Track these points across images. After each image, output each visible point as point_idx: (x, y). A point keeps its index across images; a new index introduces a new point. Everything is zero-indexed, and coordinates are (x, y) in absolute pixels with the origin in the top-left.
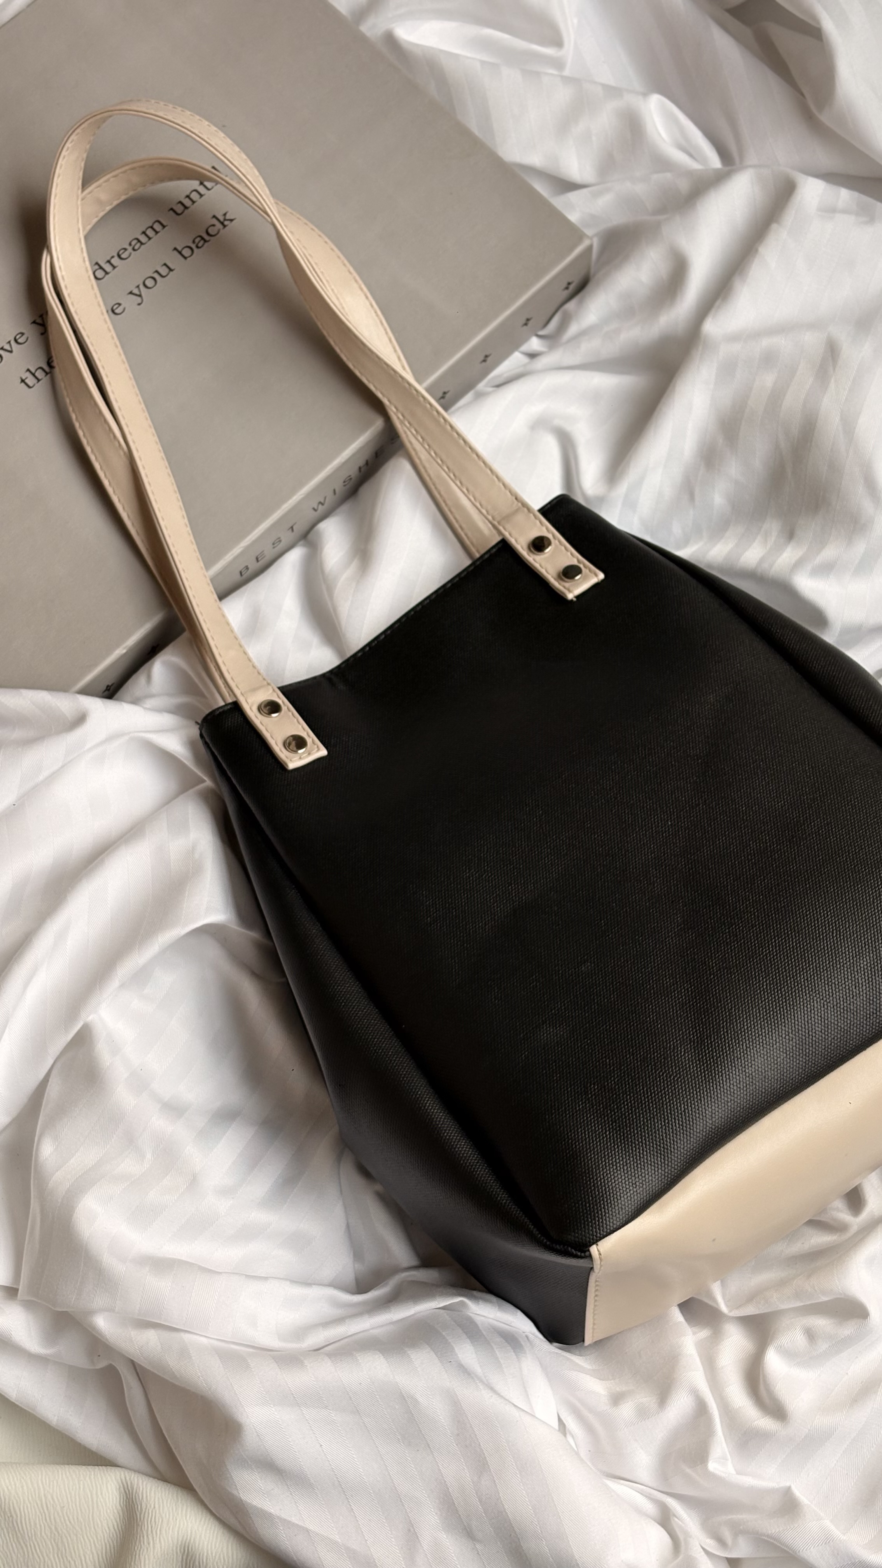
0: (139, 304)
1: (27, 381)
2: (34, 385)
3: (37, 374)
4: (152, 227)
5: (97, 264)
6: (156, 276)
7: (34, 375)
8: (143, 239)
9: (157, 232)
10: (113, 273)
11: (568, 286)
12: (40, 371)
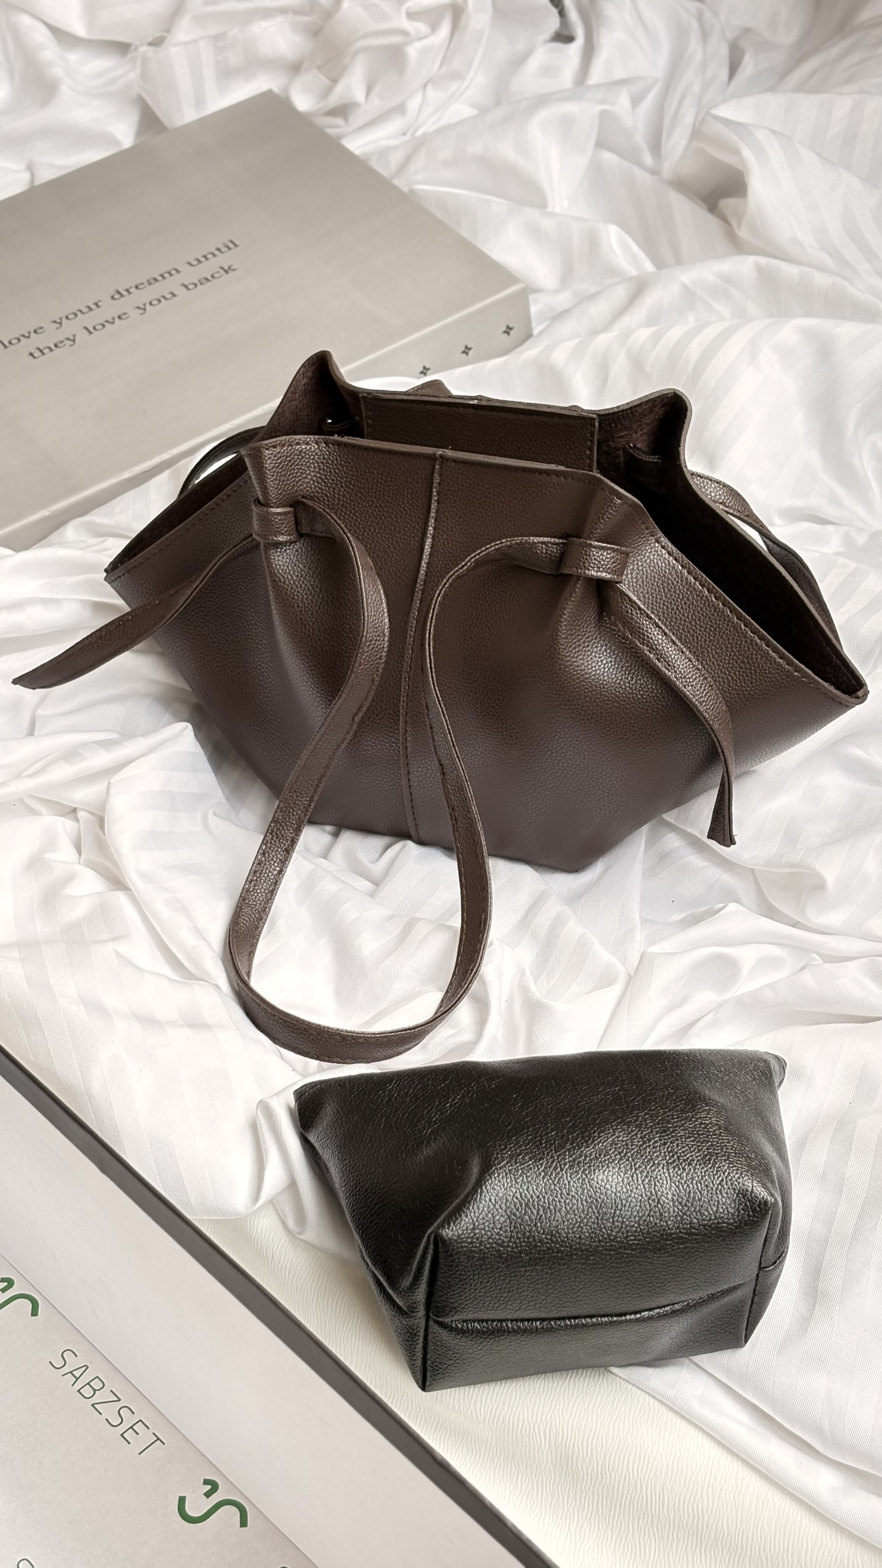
0: (142, 314)
1: (36, 355)
2: (38, 357)
3: (45, 351)
4: (169, 273)
5: (117, 291)
6: (162, 299)
7: (41, 351)
8: (159, 278)
9: (171, 275)
10: (127, 297)
11: (508, 330)
12: (48, 349)
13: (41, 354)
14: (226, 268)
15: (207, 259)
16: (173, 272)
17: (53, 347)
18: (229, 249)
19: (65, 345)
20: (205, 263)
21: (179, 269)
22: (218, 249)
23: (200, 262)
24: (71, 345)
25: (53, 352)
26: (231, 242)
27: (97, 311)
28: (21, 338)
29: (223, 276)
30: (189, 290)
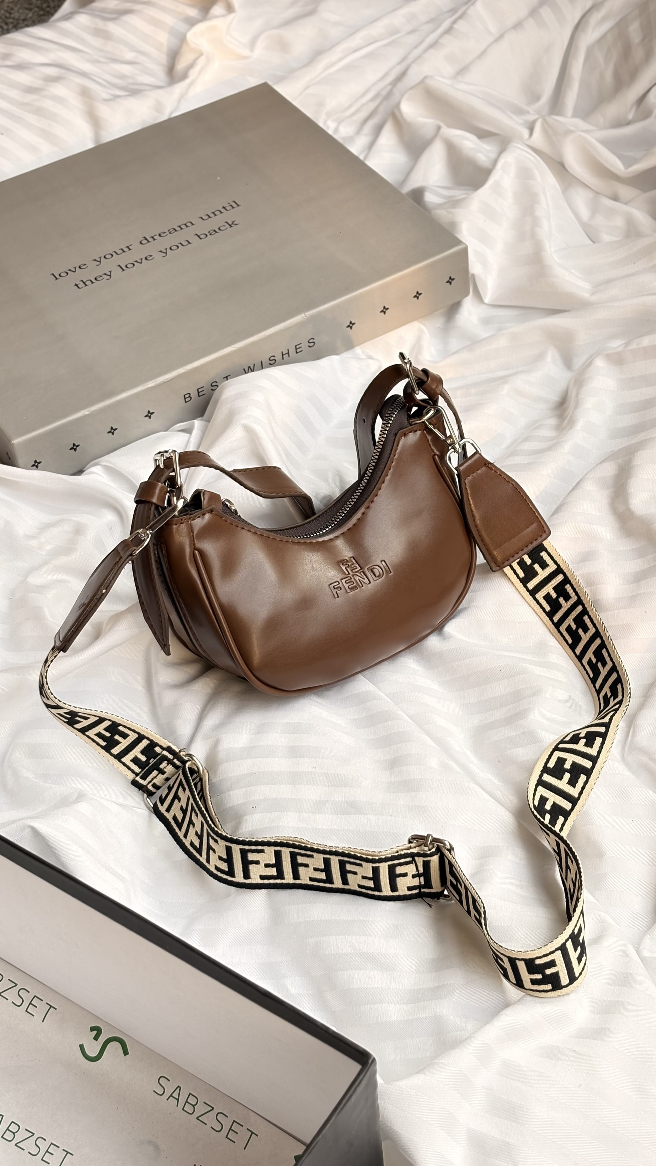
0: (163, 257)
1: (79, 285)
2: (83, 287)
3: (87, 283)
4: (185, 225)
5: (145, 237)
6: (180, 245)
7: (84, 283)
8: (178, 229)
10: (153, 243)
11: (450, 281)
12: (89, 281)
13: (85, 285)
14: (230, 223)
15: (215, 215)
16: (189, 224)
17: (94, 281)
18: (233, 208)
19: (103, 278)
20: (214, 218)
21: (193, 222)
22: (224, 208)
23: (210, 217)
24: (108, 279)
25: (93, 284)
26: (234, 202)
27: (128, 252)
28: (69, 272)
29: (227, 230)
30: (201, 238)
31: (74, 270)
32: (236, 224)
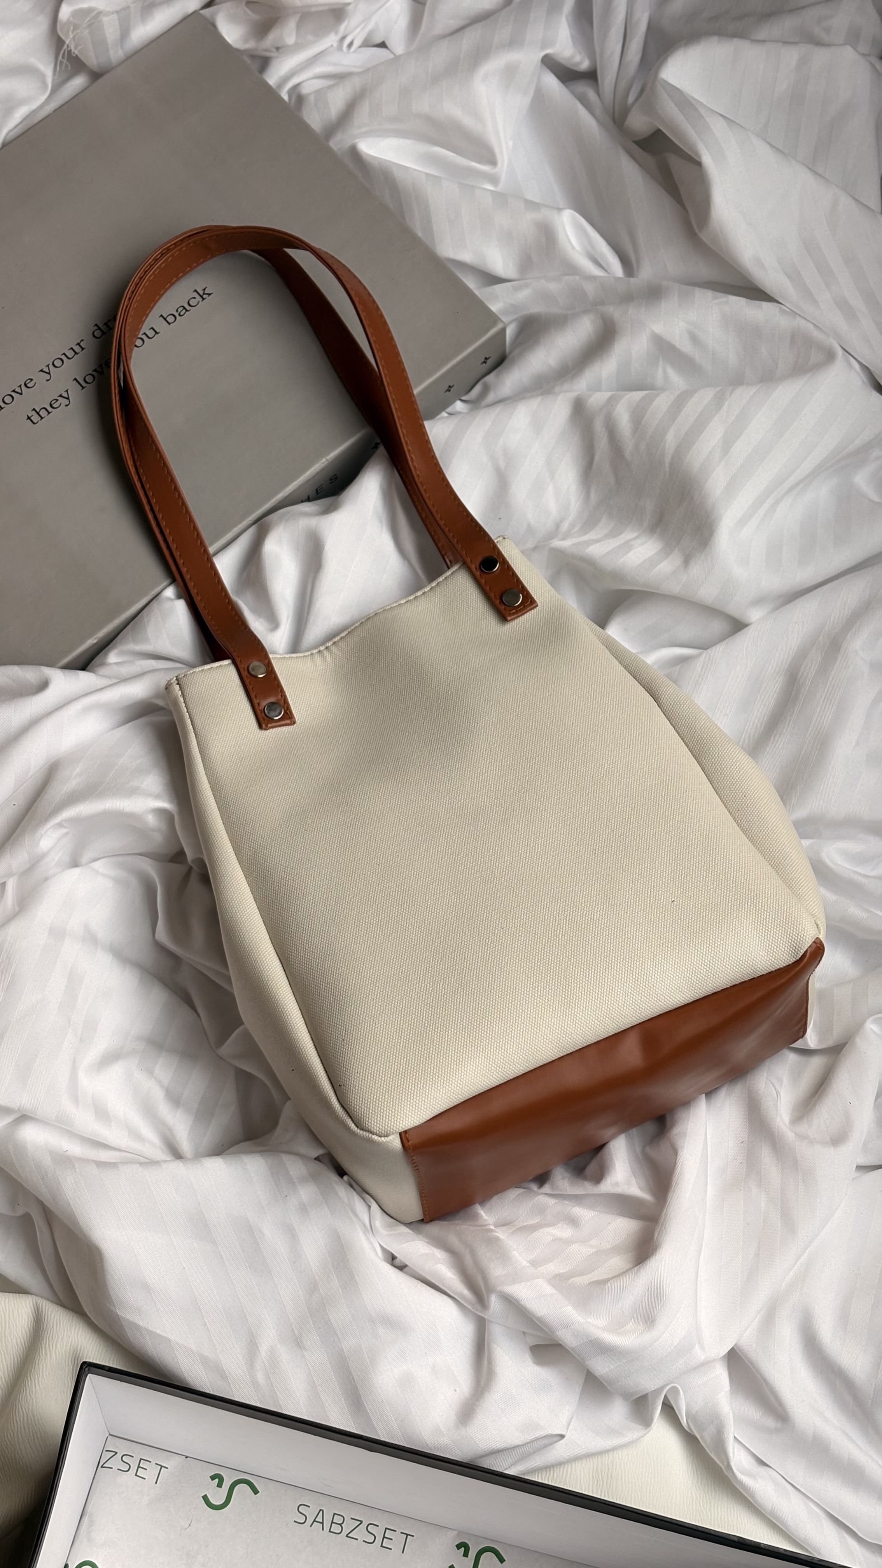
1: (32, 418)
2: (37, 422)
3: (40, 413)
6: (145, 338)
11: (486, 360)
12: (44, 410)
13: (40, 418)
14: (202, 294)
17: (50, 409)
19: (60, 404)
24: (67, 405)
25: (50, 415)
27: (81, 353)
28: (13, 394)
29: (200, 303)
30: (169, 324)
31: (20, 392)
32: (209, 294)
